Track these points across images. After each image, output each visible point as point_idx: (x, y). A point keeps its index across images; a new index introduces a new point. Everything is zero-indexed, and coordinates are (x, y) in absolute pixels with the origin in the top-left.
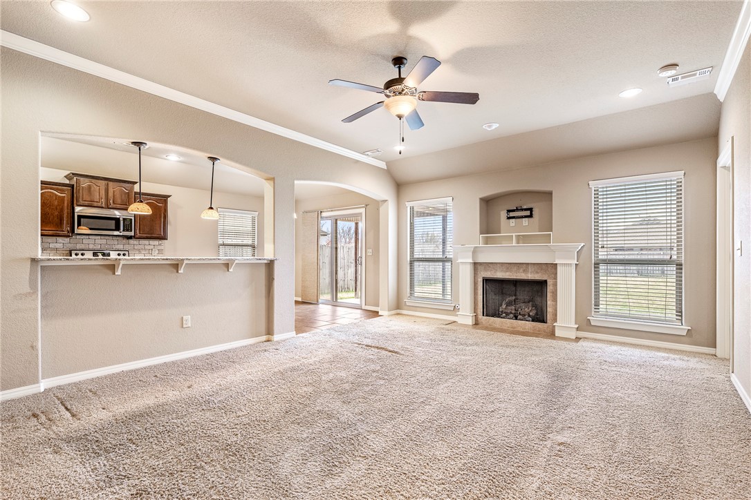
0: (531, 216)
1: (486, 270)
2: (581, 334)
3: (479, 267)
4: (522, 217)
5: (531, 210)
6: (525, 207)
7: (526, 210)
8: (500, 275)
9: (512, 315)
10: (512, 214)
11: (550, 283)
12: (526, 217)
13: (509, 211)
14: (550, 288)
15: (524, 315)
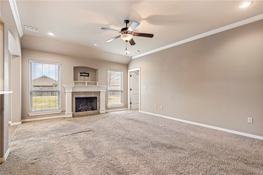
0: (88, 76)
1: (76, 95)
2: (107, 111)
3: (74, 94)
4: (86, 76)
5: (88, 74)
6: (86, 73)
7: (87, 74)
8: (82, 96)
9: (85, 110)
10: (82, 74)
11: (98, 98)
12: (87, 76)
13: (81, 73)
14: (98, 99)
15: (89, 109)
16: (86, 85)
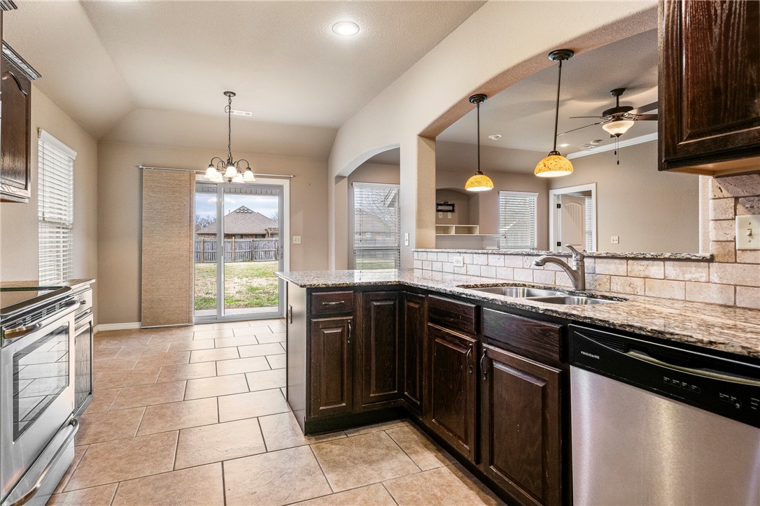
0: (453, 211)
4: (447, 211)
5: (453, 205)
6: (449, 203)
10: (440, 208)
12: (450, 211)
13: (438, 205)
16: (453, 232)
